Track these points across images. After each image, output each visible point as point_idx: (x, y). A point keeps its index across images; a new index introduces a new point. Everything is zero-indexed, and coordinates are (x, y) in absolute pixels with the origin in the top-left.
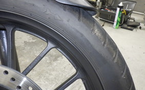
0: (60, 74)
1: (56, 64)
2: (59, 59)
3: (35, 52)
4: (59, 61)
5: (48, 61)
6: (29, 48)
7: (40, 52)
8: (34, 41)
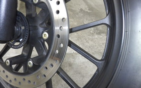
0: (96, 46)
1: (97, 37)
2: (102, 34)
3: (85, 20)
4: (101, 37)
5: (91, 32)
6: (82, 15)
7: (89, 22)
8: (89, 11)
